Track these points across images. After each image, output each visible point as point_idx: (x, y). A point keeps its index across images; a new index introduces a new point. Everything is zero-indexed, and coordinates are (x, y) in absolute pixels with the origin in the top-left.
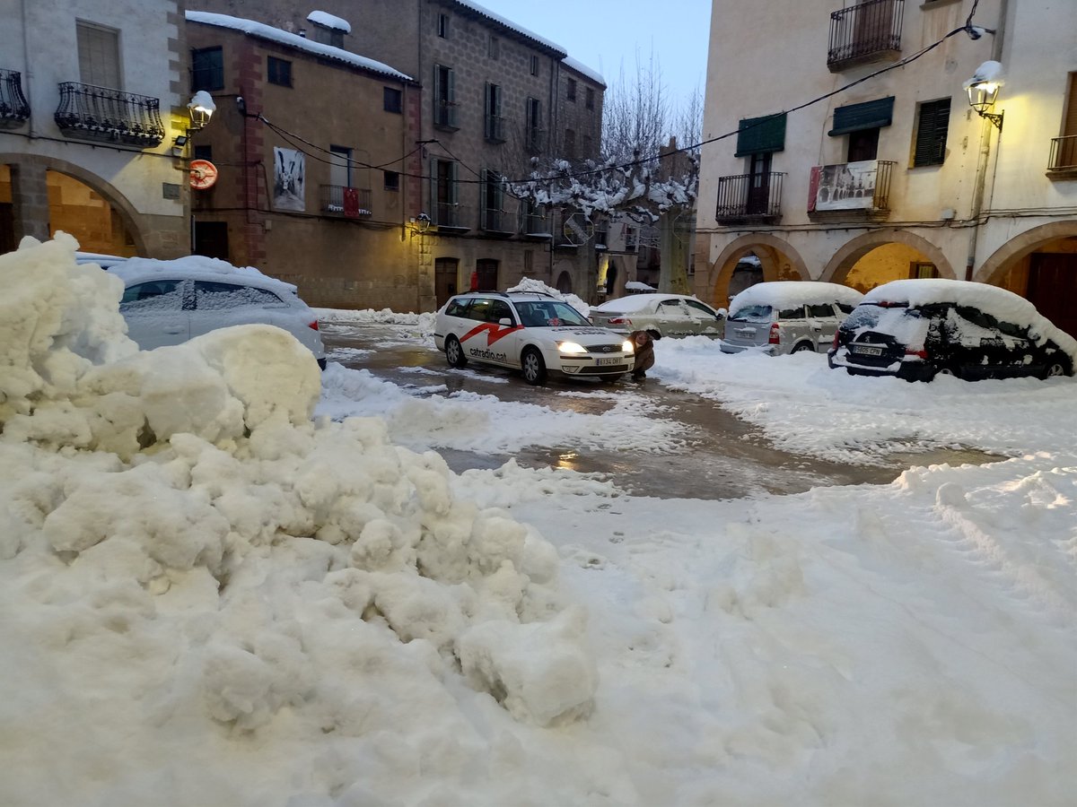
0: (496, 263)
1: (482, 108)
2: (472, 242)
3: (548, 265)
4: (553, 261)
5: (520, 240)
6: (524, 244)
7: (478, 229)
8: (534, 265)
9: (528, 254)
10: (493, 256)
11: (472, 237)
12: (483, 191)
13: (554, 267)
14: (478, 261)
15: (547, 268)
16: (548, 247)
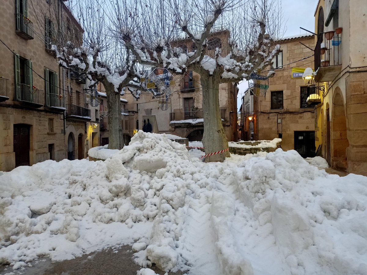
0: (28, 127)
1: (12, 7)
2: (10, 110)
3: (63, 128)
4: (66, 126)
5: (45, 111)
6: (48, 114)
7: (14, 100)
8: (55, 129)
9: (51, 120)
10: (27, 121)
11: (8, 106)
12: (16, 70)
13: (66, 129)
14: (15, 126)
15: (62, 130)
16: (62, 116)
